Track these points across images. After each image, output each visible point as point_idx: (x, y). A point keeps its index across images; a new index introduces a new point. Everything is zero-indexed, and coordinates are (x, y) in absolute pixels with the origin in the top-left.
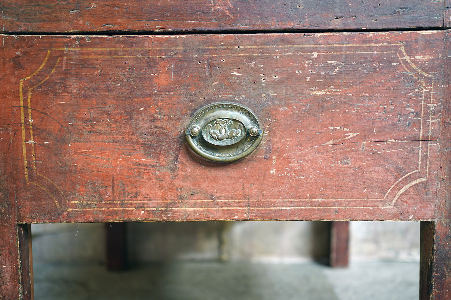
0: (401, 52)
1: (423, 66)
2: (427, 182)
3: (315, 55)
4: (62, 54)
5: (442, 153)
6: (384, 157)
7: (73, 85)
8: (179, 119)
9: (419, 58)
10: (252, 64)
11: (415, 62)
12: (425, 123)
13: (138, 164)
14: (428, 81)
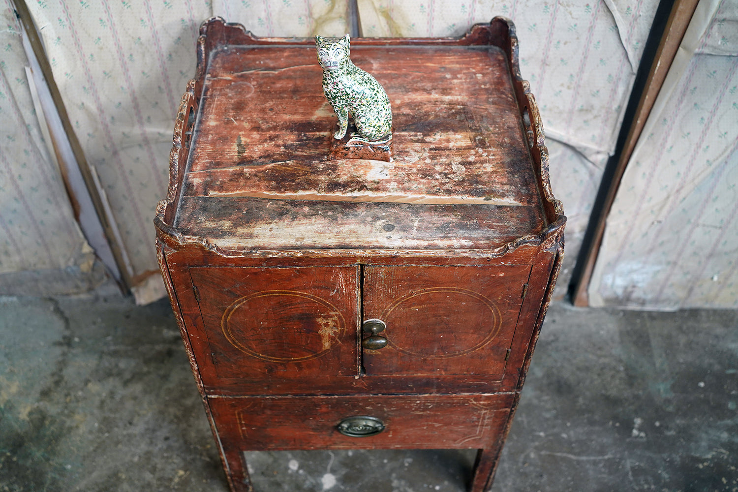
0: (471, 401)
1: (484, 405)
2: (480, 439)
3: (418, 402)
4: (261, 403)
5: (491, 430)
6: (457, 431)
7: (268, 412)
8: (336, 421)
9: (482, 402)
10: (379, 405)
11: (480, 404)
12: (482, 421)
13: (310, 434)
14: (486, 409)
